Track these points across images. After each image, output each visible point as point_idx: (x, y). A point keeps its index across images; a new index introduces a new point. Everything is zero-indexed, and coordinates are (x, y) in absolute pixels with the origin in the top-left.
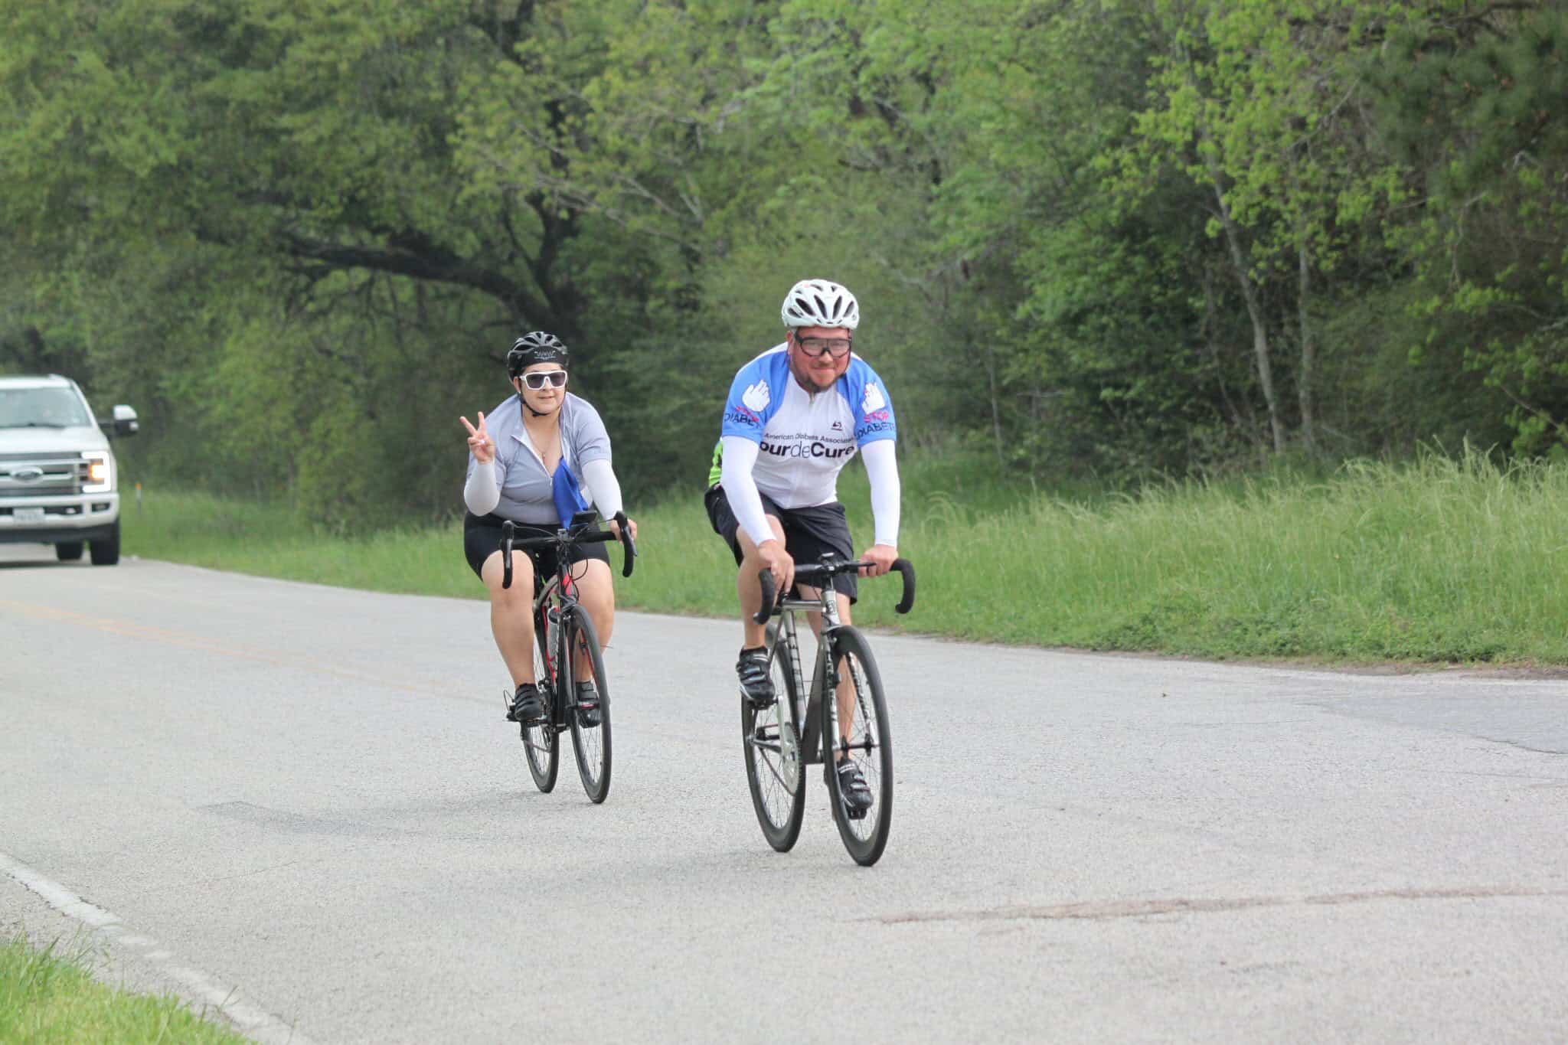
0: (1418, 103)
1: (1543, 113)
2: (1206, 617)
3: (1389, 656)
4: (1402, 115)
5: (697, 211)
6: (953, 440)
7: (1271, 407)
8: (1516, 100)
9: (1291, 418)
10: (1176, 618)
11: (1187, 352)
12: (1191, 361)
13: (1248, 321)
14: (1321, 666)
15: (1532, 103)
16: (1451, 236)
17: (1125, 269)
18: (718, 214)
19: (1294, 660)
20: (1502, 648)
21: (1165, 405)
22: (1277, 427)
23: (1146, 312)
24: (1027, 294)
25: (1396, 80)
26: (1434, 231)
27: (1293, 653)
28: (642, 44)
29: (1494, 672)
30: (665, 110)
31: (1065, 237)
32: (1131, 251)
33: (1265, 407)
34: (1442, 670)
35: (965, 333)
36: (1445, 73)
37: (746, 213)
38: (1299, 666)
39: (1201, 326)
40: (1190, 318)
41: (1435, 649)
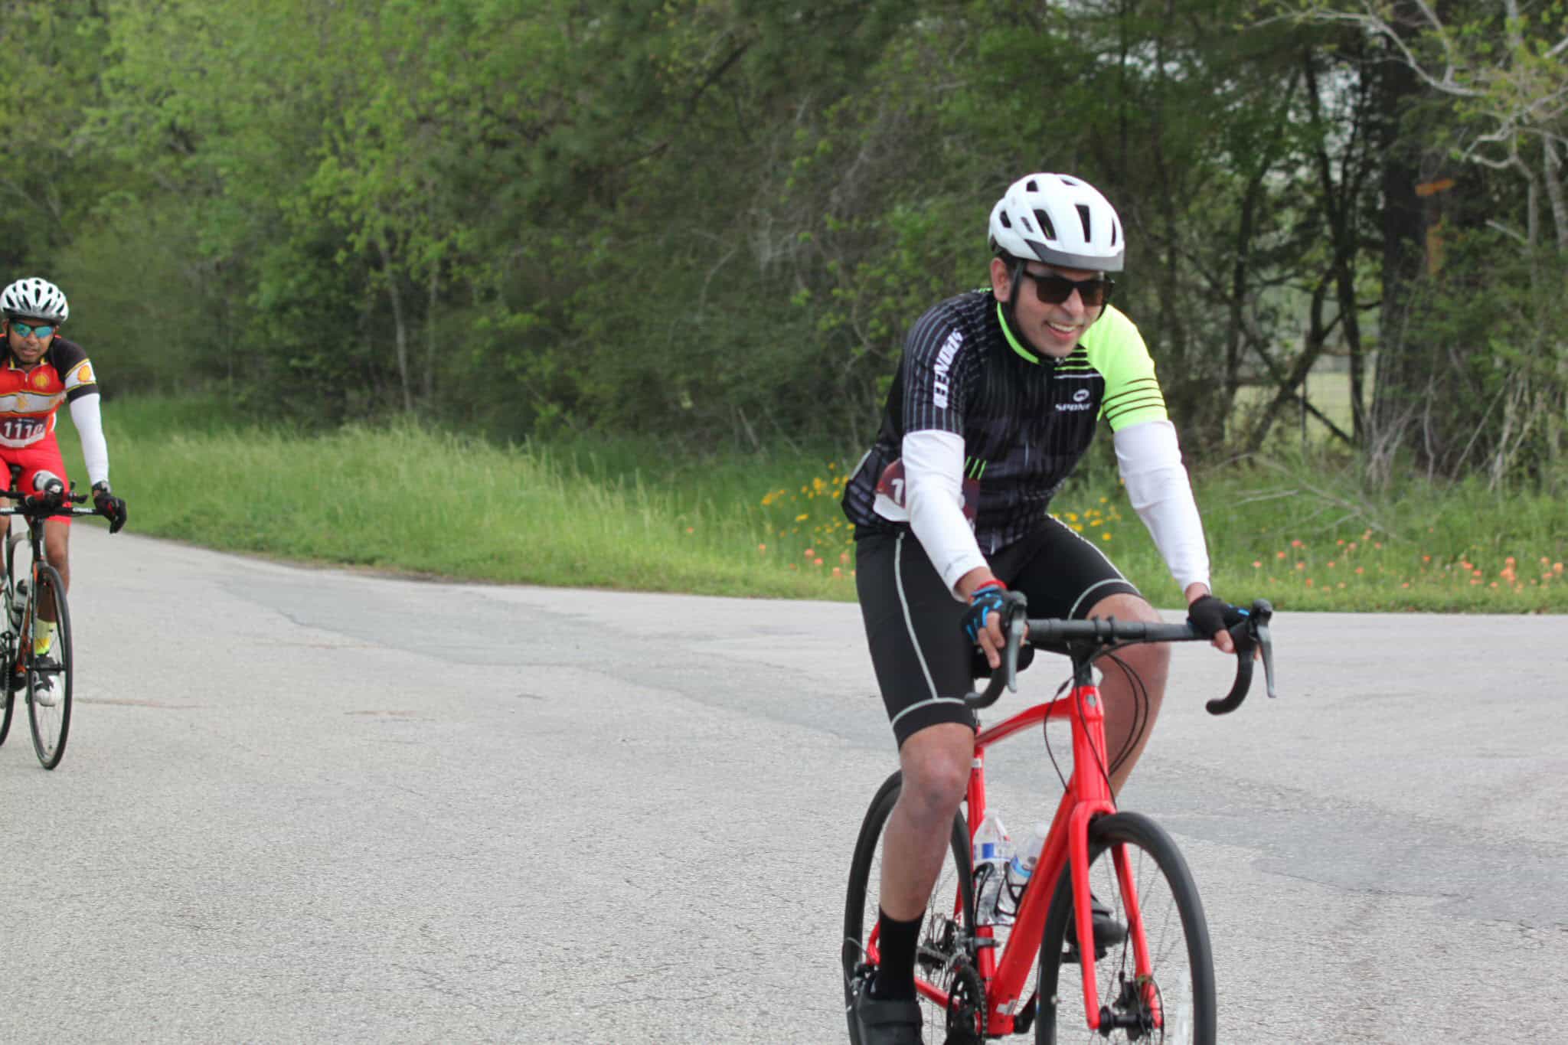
0: (465, 184)
1: (547, 199)
2: (222, 521)
3: (315, 557)
4: (454, 191)
5: (56, 208)
6: (208, 384)
7: (405, 382)
8: (529, 188)
9: (417, 390)
10: (204, 519)
11: (351, 339)
12: (354, 345)
13: (393, 322)
14: (272, 560)
15: (541, 192)
16: (499, 276)
17: (314, 277)
18: (70, 213)
19: (259, 554)
20: (381, 557)
21: (333, 374)
22: (407, 395)
23: (328, 307)
24: (254, 288)
25: (453, 167)
26: (489, 272)
27: (262, 549)
28: (22, 90)
29: (372, 573)
30: (34, 138)
31: (276, 252)
32: (319, 265)
33: (399, 381)
34: (341, 568)
35: (217, 311)
36: (487, 167)
37: (85, 214)
38: (261, 559)
39: (361, 322)
40: (356, 315)
41: (343, 554)
